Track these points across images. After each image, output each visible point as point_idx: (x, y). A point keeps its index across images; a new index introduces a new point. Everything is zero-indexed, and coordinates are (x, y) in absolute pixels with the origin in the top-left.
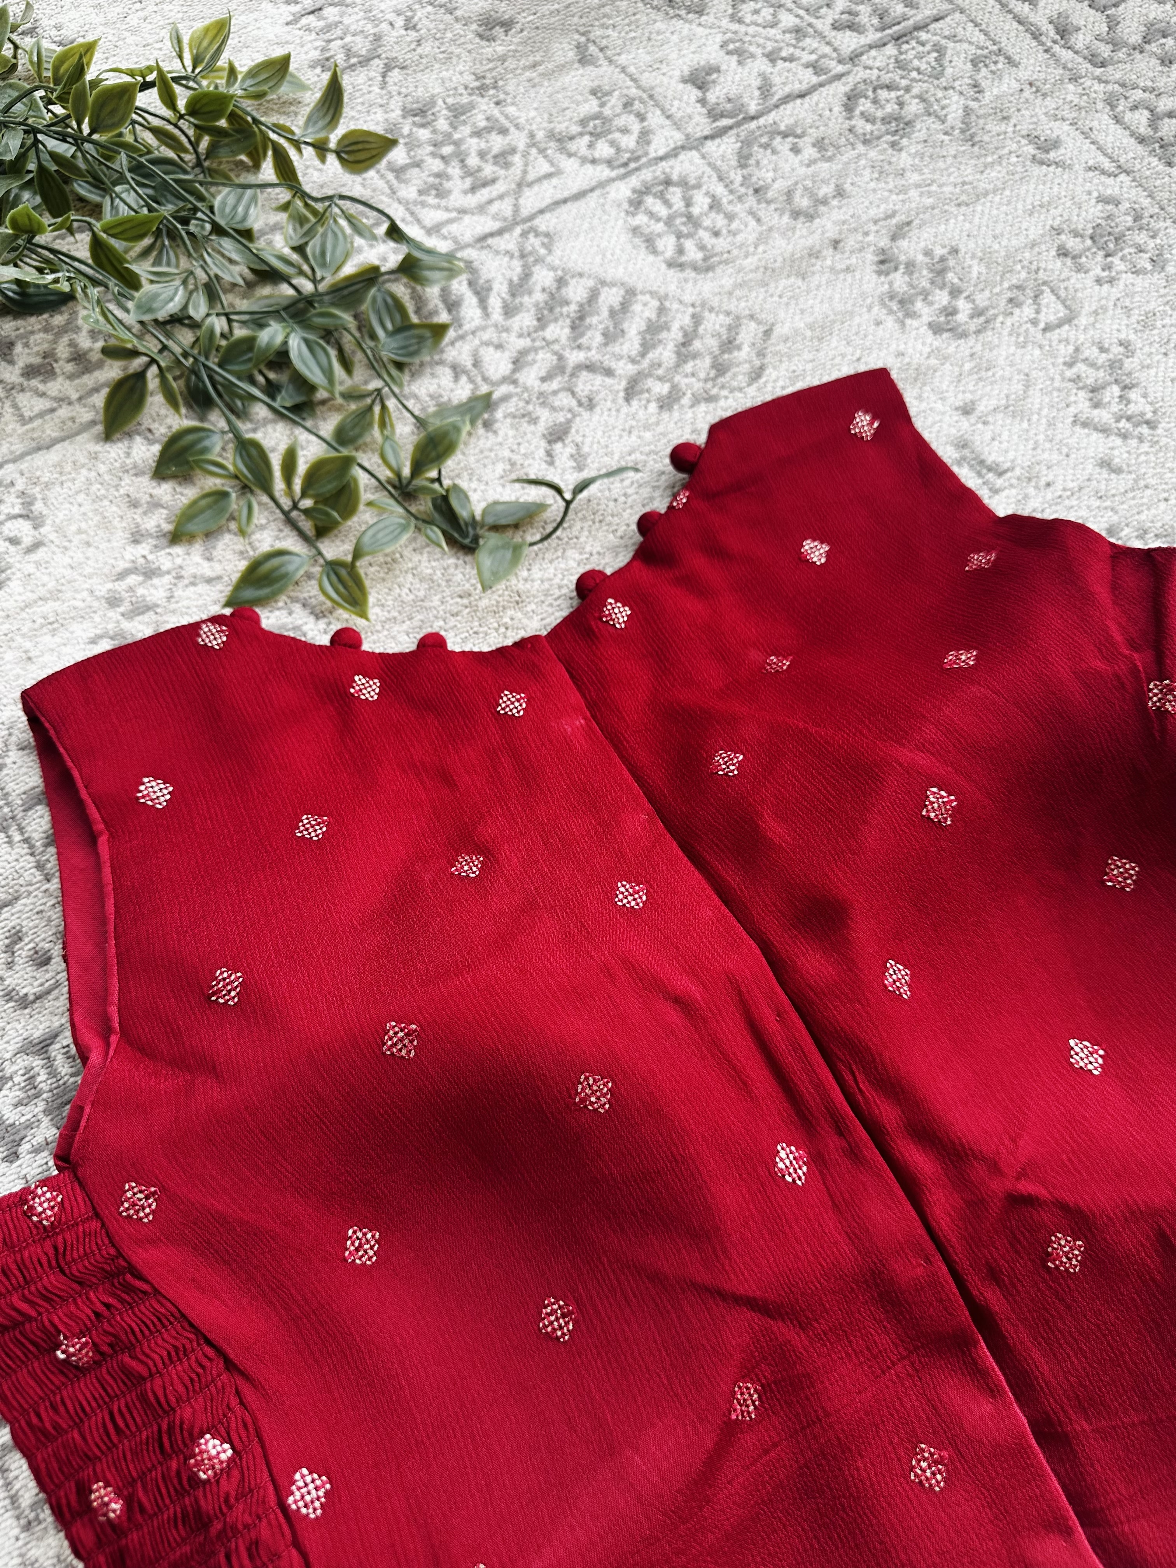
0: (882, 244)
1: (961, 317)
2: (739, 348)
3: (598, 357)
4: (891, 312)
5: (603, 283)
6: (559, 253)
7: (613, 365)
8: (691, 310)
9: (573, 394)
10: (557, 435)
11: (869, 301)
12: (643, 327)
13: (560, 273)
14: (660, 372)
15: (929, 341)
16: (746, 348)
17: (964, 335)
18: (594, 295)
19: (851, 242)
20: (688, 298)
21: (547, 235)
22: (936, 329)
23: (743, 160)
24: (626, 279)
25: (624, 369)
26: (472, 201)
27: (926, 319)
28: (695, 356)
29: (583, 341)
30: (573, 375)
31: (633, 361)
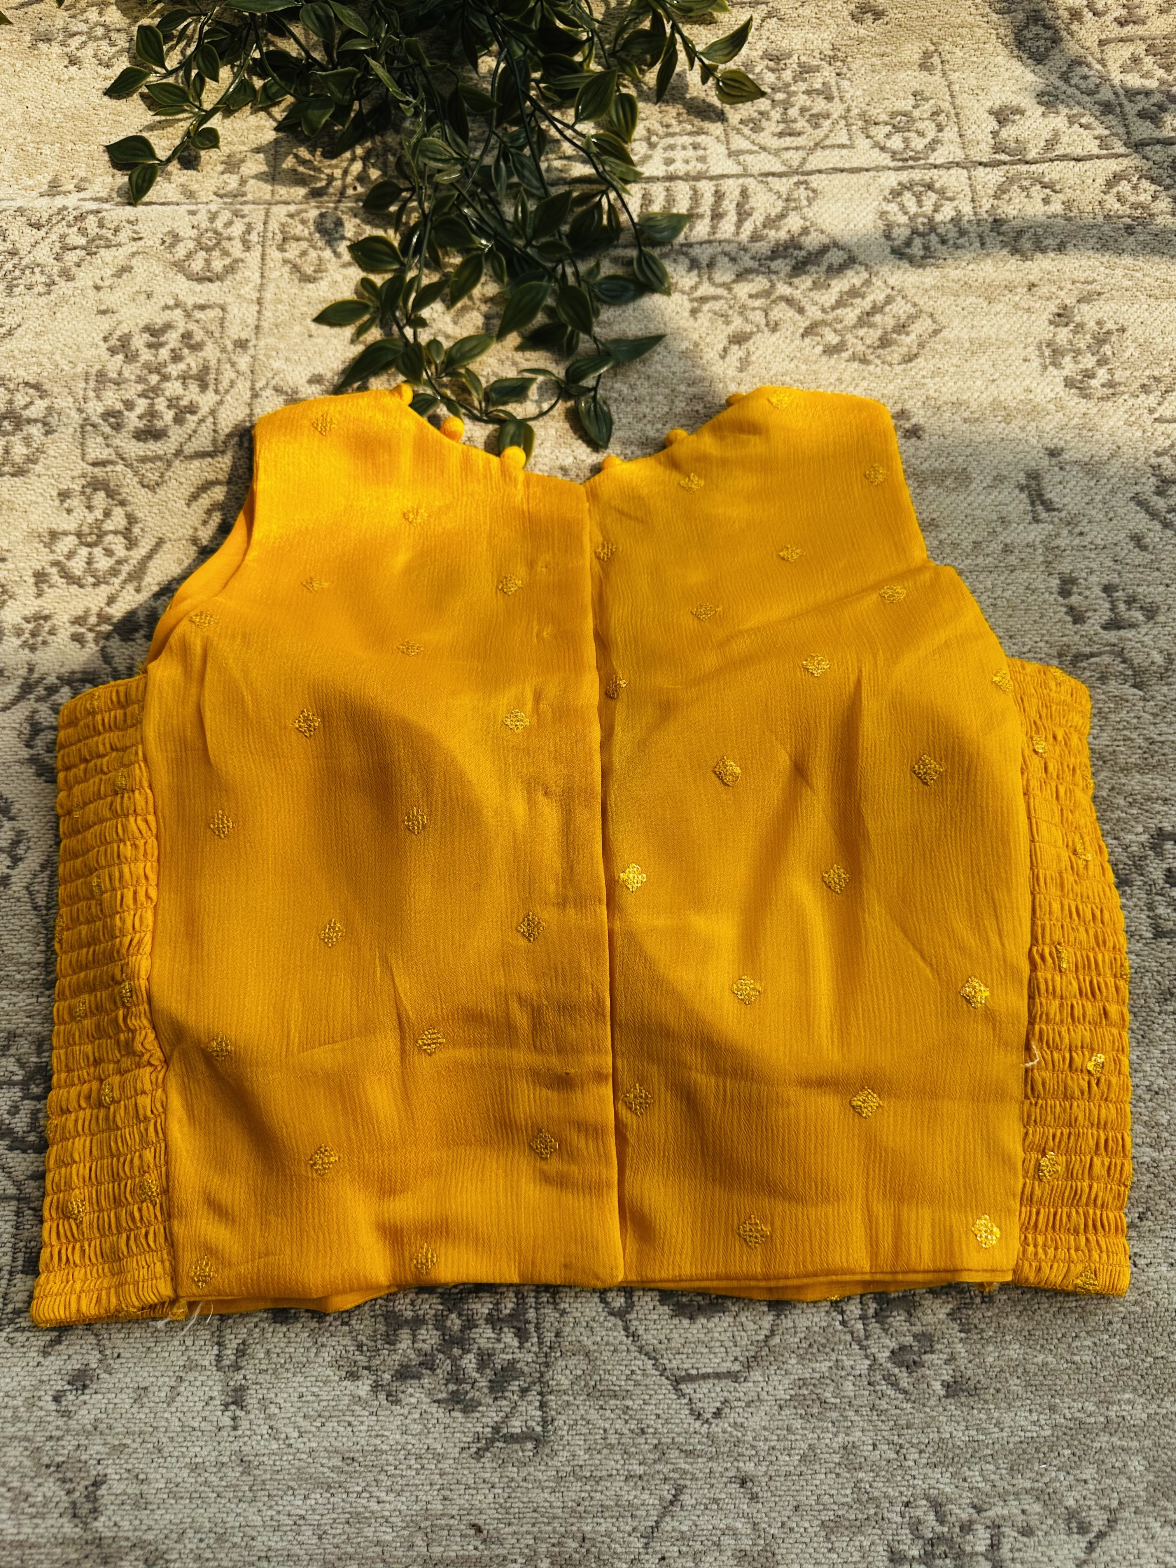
0: (1067, 302)
1: (1094, 383)
2: (908, 334)
3: (800, 297)
4: (1042, 355)
5: (836, 244)
6: (815, 207)
7: (807, 307)
8: (889, 291)
9: (766, 315)
10: (739, 339)
11: (1030, 340)
12: (846, 288)
13: (808, 224)
14: (839, 327)
15: (1057, 390)
16: (913, 336)
17: (1089, 397)
18: (824, 250)
19: (1044, 290)
20: (891, 281)
21: (814, 191)
22: (1069, 383)
23: (1000, 192)
24: (855, 248)
25: (814, 313)
26: (775, 143)
27: (1066, 372)
28: (871, 325)
29: (796, 281)
30: (774, 302)
31: (824, 311)
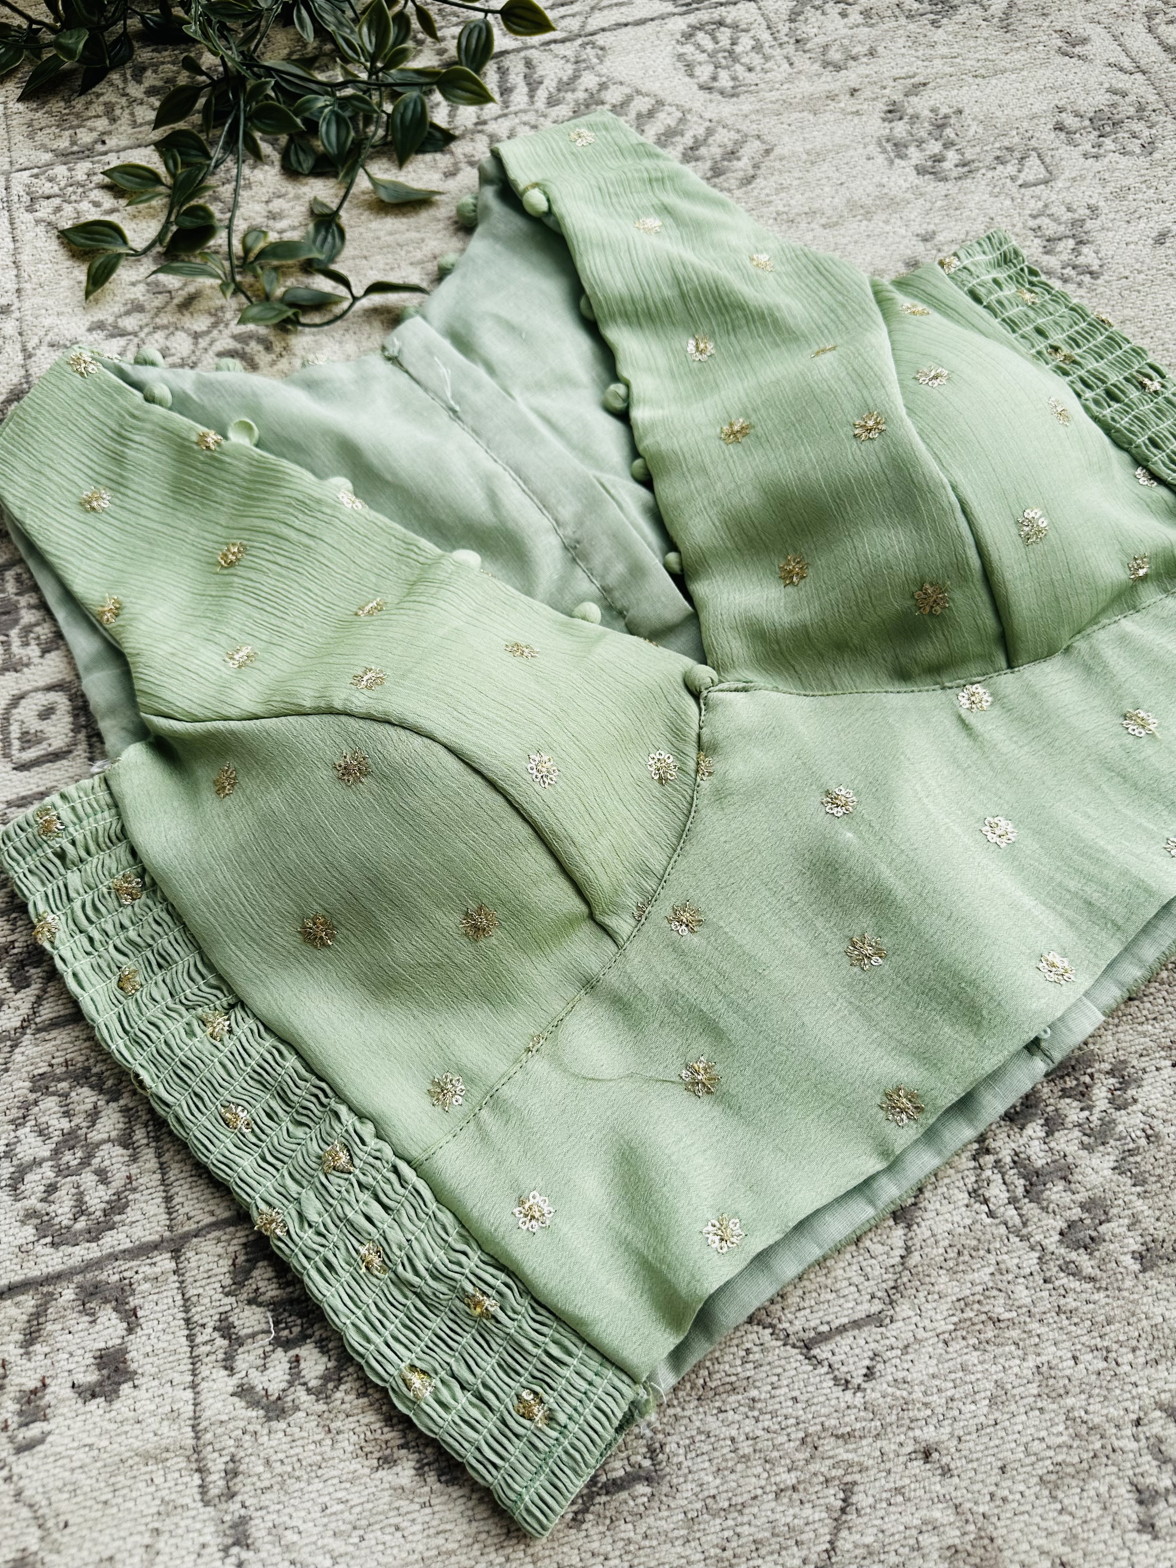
0: (895, 97)
1: (946, 165)
2: (739, 159)
4: (884, 151)
5: (639, 92)
6: (607, 63)
8: (708, 124)
11: (867, 140)
12: (662, 130)
13: (604, 79)
15: (910, 179)
16: (745, 160)
17: (945, 179)
18: (628, 100)
19: (867, 93)
20: (707, 115)
21: (602, 49)
22: (920, 171)
23: (794, 16)
24: (660, 92)
27: (914, 162)
28: (698, 159)
